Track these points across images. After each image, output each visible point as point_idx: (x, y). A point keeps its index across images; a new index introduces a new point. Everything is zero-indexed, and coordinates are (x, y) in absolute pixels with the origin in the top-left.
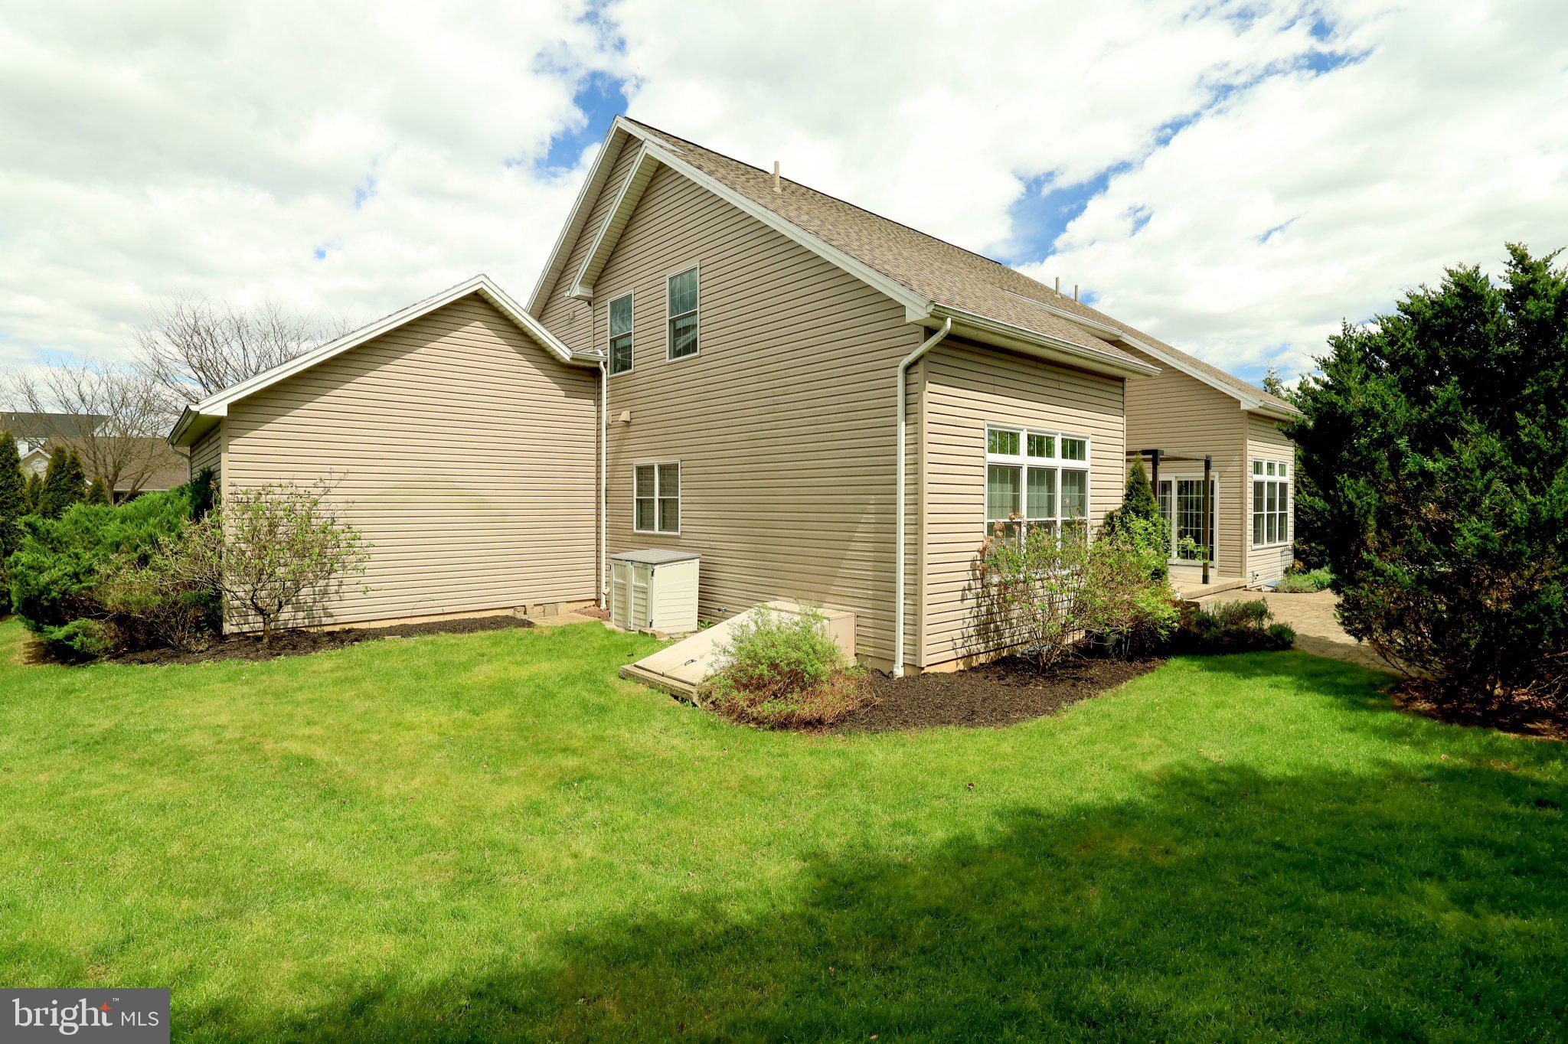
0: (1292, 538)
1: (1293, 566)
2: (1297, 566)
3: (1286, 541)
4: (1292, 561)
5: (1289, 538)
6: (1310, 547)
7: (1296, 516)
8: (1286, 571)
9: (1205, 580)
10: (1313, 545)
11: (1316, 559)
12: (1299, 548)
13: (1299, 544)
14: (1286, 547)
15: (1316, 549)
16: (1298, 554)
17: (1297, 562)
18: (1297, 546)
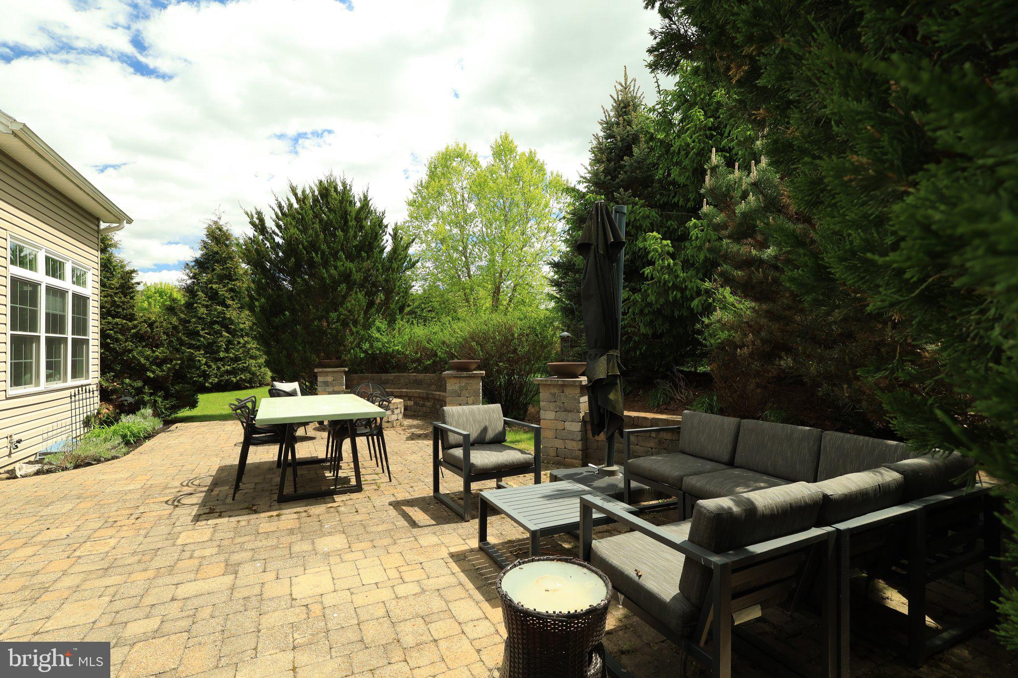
0: (98, 374)
1: (98, 413)
2: (105, 411)
3: (87, 378)
4: (97, 406)
5: (91, 374)
6: (123, 383)
7: (103, 345)
8: (87, 423)
10: (127, 381)
11: (130, 400)
12: (107, 387)
13: (107, 380)
14: (87, 387)
15: (131, 386)
16: (105, 395)
17: (104, 406)
18: (105, 384)
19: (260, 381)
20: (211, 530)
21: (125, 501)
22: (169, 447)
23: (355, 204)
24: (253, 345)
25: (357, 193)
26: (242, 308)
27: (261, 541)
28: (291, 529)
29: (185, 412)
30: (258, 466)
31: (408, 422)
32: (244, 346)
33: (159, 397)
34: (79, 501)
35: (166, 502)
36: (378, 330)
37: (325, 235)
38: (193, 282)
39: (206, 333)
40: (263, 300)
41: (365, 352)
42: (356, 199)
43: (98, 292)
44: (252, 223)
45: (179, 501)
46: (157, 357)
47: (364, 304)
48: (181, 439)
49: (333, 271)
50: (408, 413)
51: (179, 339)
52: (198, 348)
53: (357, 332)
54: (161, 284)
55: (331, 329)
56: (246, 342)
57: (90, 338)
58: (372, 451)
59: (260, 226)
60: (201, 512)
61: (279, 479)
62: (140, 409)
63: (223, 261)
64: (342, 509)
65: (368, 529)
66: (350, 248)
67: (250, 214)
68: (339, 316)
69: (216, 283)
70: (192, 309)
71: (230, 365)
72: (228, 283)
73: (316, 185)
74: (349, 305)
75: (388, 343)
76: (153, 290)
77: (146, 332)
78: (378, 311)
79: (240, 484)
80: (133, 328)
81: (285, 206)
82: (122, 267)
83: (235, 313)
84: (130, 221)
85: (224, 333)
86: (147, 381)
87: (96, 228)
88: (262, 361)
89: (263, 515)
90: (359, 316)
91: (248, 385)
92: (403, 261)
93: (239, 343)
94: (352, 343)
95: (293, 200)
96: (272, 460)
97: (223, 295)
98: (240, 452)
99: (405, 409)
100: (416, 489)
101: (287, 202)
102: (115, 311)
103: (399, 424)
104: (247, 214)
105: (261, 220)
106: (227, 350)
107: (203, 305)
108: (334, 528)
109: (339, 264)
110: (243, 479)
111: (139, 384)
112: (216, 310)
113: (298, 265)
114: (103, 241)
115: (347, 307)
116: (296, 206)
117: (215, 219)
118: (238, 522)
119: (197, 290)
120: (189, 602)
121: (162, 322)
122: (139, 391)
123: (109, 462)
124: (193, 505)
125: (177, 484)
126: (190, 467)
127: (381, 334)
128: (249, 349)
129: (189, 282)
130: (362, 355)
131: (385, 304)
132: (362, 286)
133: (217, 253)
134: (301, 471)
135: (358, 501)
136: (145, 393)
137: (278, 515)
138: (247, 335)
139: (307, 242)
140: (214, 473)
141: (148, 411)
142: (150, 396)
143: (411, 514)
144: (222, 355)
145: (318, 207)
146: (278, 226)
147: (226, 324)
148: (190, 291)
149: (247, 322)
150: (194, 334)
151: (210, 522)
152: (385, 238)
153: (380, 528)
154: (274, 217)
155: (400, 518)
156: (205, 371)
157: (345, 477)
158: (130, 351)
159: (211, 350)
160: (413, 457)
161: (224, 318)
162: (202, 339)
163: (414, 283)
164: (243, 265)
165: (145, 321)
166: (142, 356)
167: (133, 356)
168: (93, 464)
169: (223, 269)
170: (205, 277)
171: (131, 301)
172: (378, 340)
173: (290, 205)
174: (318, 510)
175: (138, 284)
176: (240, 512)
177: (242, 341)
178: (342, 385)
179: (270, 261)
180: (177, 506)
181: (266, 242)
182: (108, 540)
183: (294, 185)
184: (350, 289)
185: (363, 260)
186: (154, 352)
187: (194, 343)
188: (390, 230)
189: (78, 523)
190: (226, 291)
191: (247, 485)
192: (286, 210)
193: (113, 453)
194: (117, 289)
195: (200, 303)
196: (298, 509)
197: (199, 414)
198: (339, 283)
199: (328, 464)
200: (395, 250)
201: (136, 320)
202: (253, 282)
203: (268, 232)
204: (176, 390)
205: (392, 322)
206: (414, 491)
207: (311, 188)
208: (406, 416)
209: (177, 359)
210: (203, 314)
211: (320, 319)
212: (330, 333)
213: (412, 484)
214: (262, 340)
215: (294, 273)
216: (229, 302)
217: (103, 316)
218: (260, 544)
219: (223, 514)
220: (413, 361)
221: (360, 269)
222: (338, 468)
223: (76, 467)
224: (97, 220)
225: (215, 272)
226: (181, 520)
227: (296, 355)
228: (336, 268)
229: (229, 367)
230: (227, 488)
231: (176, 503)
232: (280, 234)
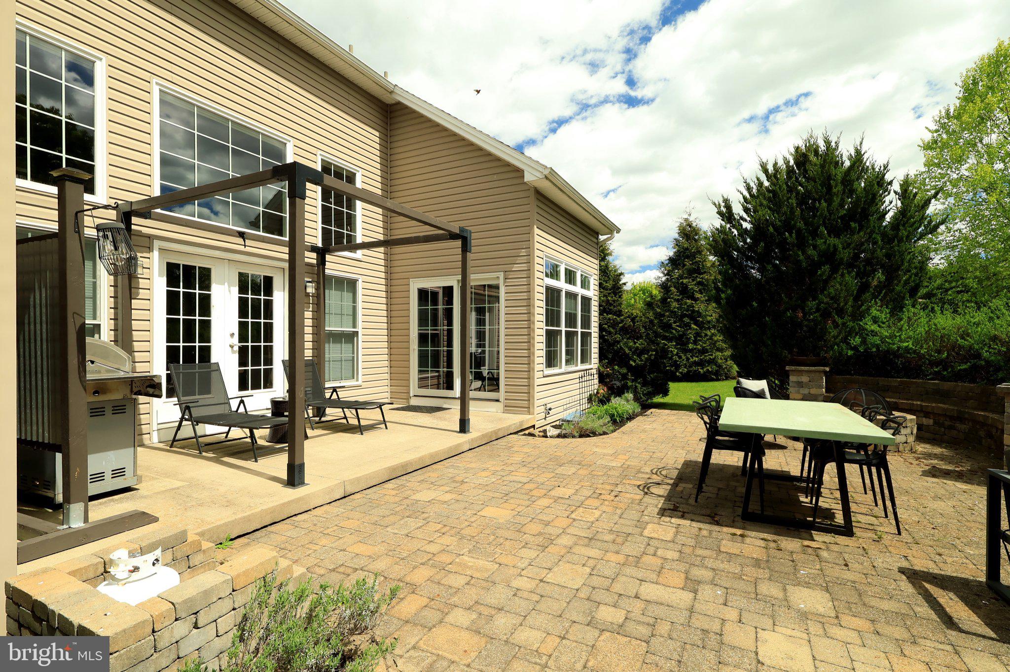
0: (597, 361)
1: (598, 393)
2: (601, 391)
3: (590, 364)
4: (596, 387)
5: (593, 361)
6: (613, 369)
7: (601, 337)
8: (590, 400)
9: (464, 427)
10: (616, 367)
11: (618, 384)
12: (603, 372)
13: (603, 366)
14: (590, 371)
15: (619, 372)
16: (602, 378)
17: (601, 387)
18: (602, 369)
19: (726, 374)
20: (674, 530)
21: (609, 476)
22: (644, 431)
23: (843, 163)
24: (719, 337)
25: (846, 150)
26: (709, 301)
27: (723, 562)
28: (757, 560)
29: (658, 399)
30: (723, 468)
31: (921, 448)
32: (711, 338)
33: (639, 383)
34: (579, 467)
35: (639, 486)
36: (875, 320)
37: (802, 210)
38: (667, 278)
39: (677, 326)
40: (729, 292)
41: (855, 348)
42: (845, 158)
43: (597, 293)
44: (720, 213)
45: (648, 489)
46: (637, 348)
47: (855, 290)
48: (655, 425)
49: (811, 252)
50: (923, 435)
51: (655, 332)
52: (670, 340)
53: (844, 324)
54: (644, 282)
55: (808, 320)
56: (713, 334)
57: (592, 332)
58: (868, 481)
59: (727, 214)
60: (666, 507)
61: (743, 490)
62: (624, 393)
63: (692, 256)
64: (824, 554)
65: (867, 600)
66: (834, 220)
67: (717, 204)
68: (819, 305)
69: (686, 278)
70: (666, 303)
71: (697, 357)
72: (697, 276)
73: (792, 154)
74: (832, 290)
75: (890, 337)
76: (638, 288)
77: (630, 326)
78: (875, 297)
79: (704, 485)
80: (620, 323)
81: (755, 187)
82: (615, 271)
83: (702, 306)
84: (618, 231)
85: (693, 326)
86: (630, 368)
87: (596, 241)
88: (728, 353)
89: (725, 529)
90: (846, 304)
91: (714, 377)
92: (916, 225)
93: (706, 335)
94: (835, 337)
95: (763, 178)
96: (736, 464)
97: (692, 289)
98: (704, 448)
99: (919, 429)
100: (949, 560)
101: (756, 181)
102: (608, 308)
103: (909, 448)
104: (715, 204)
105: (728, 207)
106: (695, 342)
107: (675, 300)
108: (814, 579)
109: (820, 242)
110: (707, 480)
111: (624, 371)
112: (686, 303)
113: (768, 250)
114: (603, 251)
115: (829, 293)
116: (766, 184)
117: (686, 216)
118: (700, 529)
119: (671, 286)
120: (651, 607)
121: (642, 317)
122: (624, 377)
123: (601, 437)
124: (660, 496)
125: (648, 470)
126: (659, 455)
127: (879, 326)
128: (716, 342)
129: (664, 279)
130: (850, 353)
131: (885, 287)
132: (850, 266)
133: (687, 249)
134: (769, 487)
135: (847, 549)
136: (628, 379)
137: (742, 536)
138: (714, 327)
139: (779, 221)
140: (679, 467)
141: (630, 396)
142: (632, 382)
143: (941, 601)
144: (691, 346)
145: (794, 179)
146: (746, 210)
147: (694, 316)
148: (664, 287)
149: (714, 315)
150: (667, 327)
151: (673, 520)
152: (887, 199)
153: (886, 605)
154: (742, 200)
155: (920, 599)
156: (676, 361)
157: (827, 509)
158: (618, 342)
159: (682, 341)
160: (939, 505)
161: (693, 311)
162: (674, 331)
163: (932, 255)
164: (712, 258)
165: (629, 317)
166: (627, 347)
167: (620, 346)
168: (591, 437)
169: (692, 264)
170: (677, 273)
171: (619, 299)
172: (874, 333)
173: (760, 184)
174: (790, 544)
175: (625, 284)
176: (701, 518)
177: (709, 333)
178: (821, 387)
179: (738, 249)
180: (646, 493)
181: (733, 230)
182: (594, 511)
183: (765, 161)
184: (834, 270)
185: (853, 233)
186: (635, 343)
187: (667, 335)
188: (896, 187)
189: (577, 487)
190: (695, 285)
191: (709, 489)
192: (755, 191)
193: (604, 429)
194: (610, 290)
195: (672, 298)
196: (765, 536)
197: (671, 401)
198: (819, 265)
199: (804, 485)
200: (903, 213)
201: (623, 315)
202: (720, 273)
203: (735, 219)
204: (652, 379)
205: (897, 308)
206: (945, 562)
207: (785, 159)
208: (920, 438)
209: (653, 351)
210: (675, 308)
211: (794, 309)
212: (806, 326)
213: (942, 551)
214: (729, 334)
215: (763, 260)
216: (698, 295)
217: (601, 313)
218: (722, 566)
219: (686, 515)
220: (933, 364)
221: (849, 245)
222: (818, 494)
223: (581, 436)
224: (596, 234)
225: (686, 267)
226: (649, 509)
227: (764, 349)
228: (815, 247)
229: (697, 359)
230: (691, 486)
231: (646, 490)
232: (748, 219)
